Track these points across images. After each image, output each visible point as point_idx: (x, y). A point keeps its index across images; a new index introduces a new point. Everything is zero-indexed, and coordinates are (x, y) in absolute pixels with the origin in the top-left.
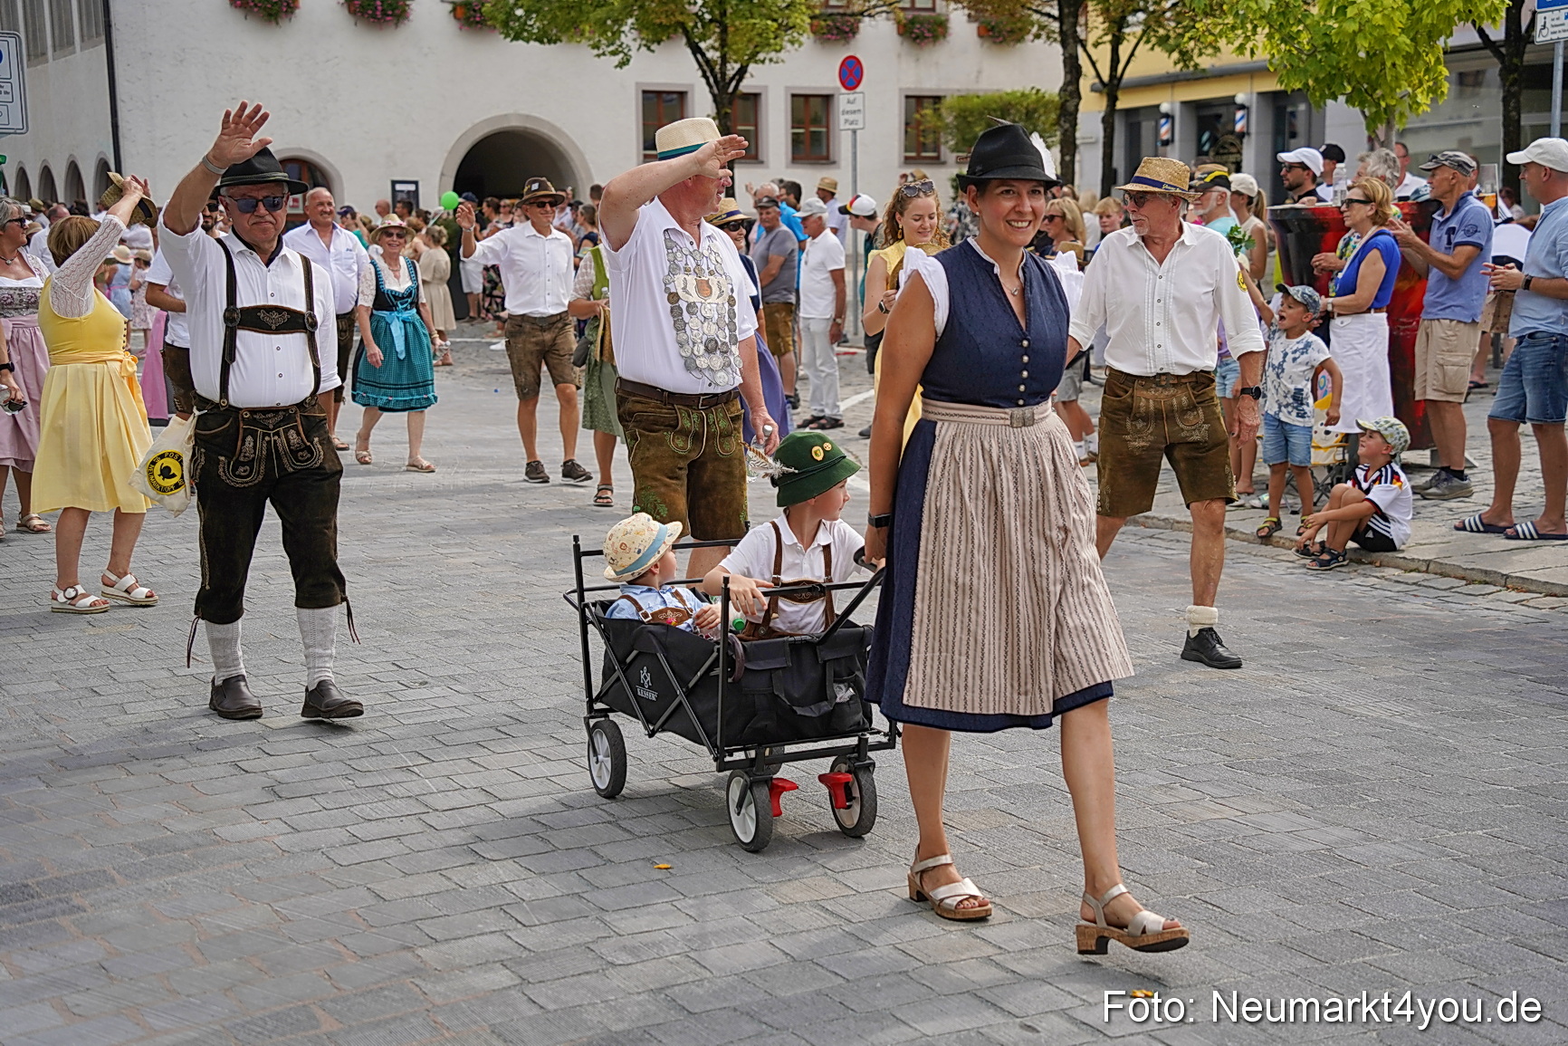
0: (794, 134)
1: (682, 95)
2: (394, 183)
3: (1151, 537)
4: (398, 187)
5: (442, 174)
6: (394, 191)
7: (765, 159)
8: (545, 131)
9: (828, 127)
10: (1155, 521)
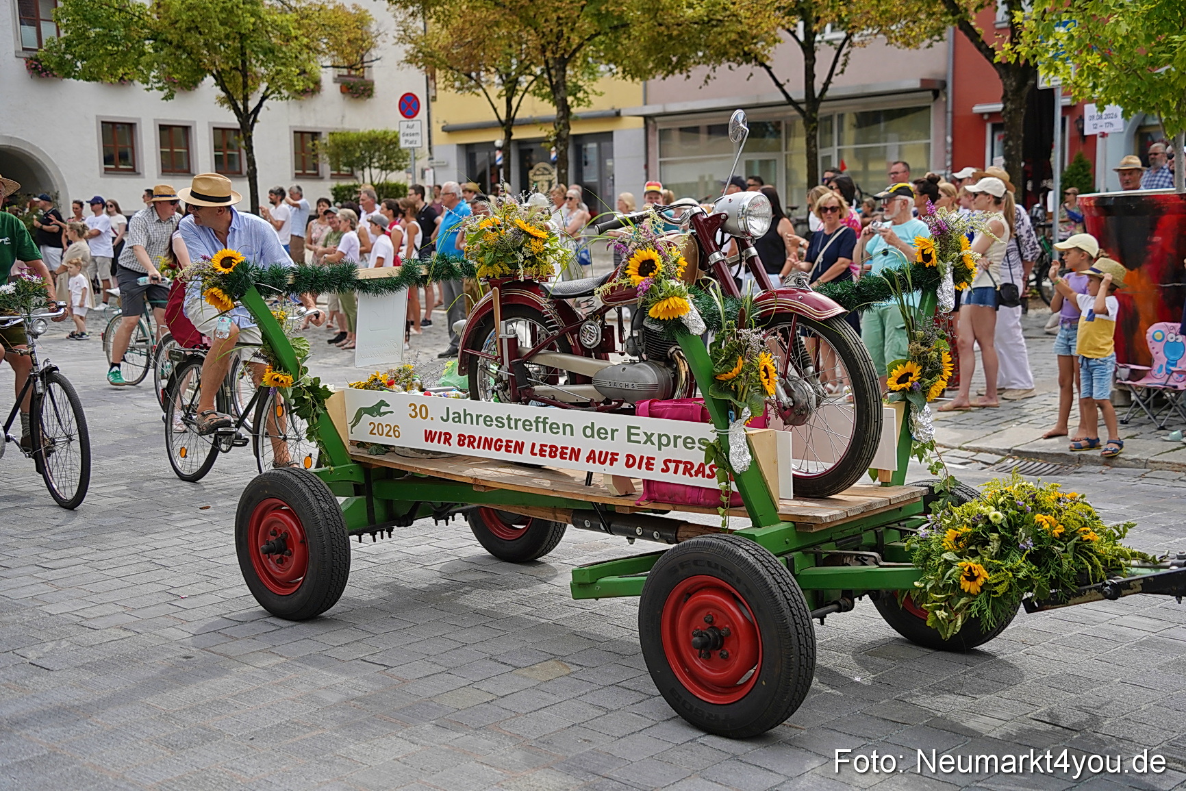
8: (28, 150)
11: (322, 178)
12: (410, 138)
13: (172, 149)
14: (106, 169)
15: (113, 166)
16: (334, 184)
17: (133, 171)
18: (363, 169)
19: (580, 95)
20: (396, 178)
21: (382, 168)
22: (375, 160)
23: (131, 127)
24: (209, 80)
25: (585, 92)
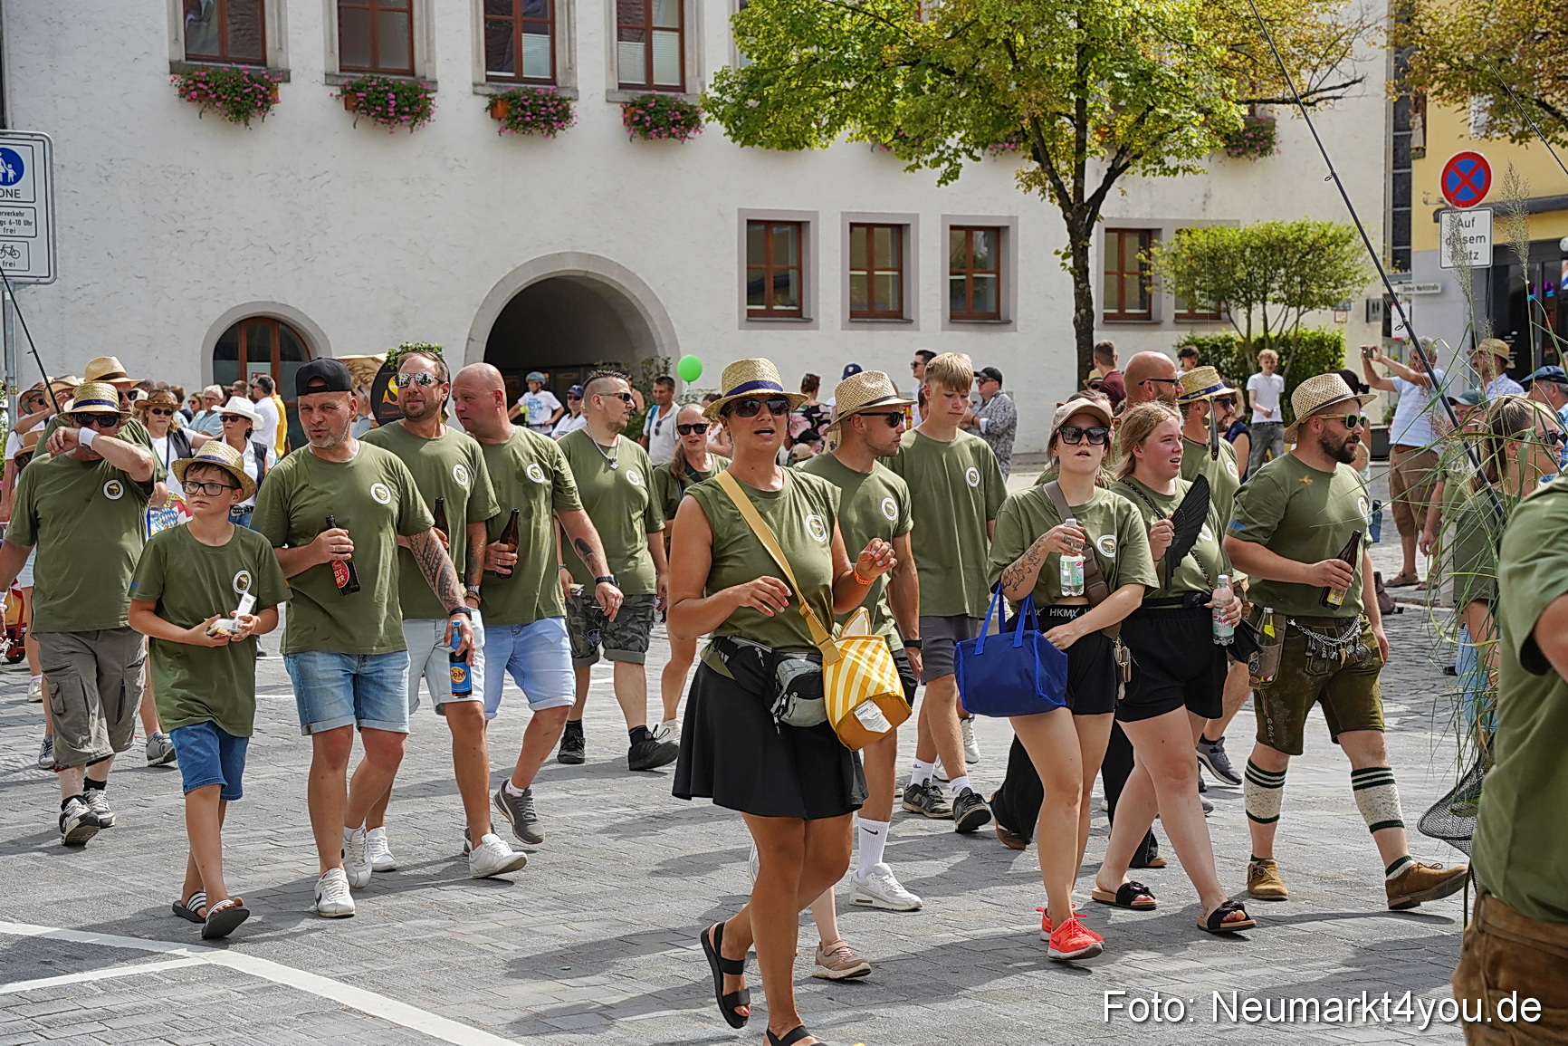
0: (952, 281)
1: (799, 227)
5: (470, 339)
7: (913, 318)
8: (614, 277)
9: (998, 272)
11: (1158, 323)
12: (1467, 247)
13: (871, 271)
14: (750, 313)
15: (763, 307)
16: (1183, 335)
17: (798, 315)
18: (1248, 305)
21: (1290, 302)
22: (1275, 285)
23: (800, 228)
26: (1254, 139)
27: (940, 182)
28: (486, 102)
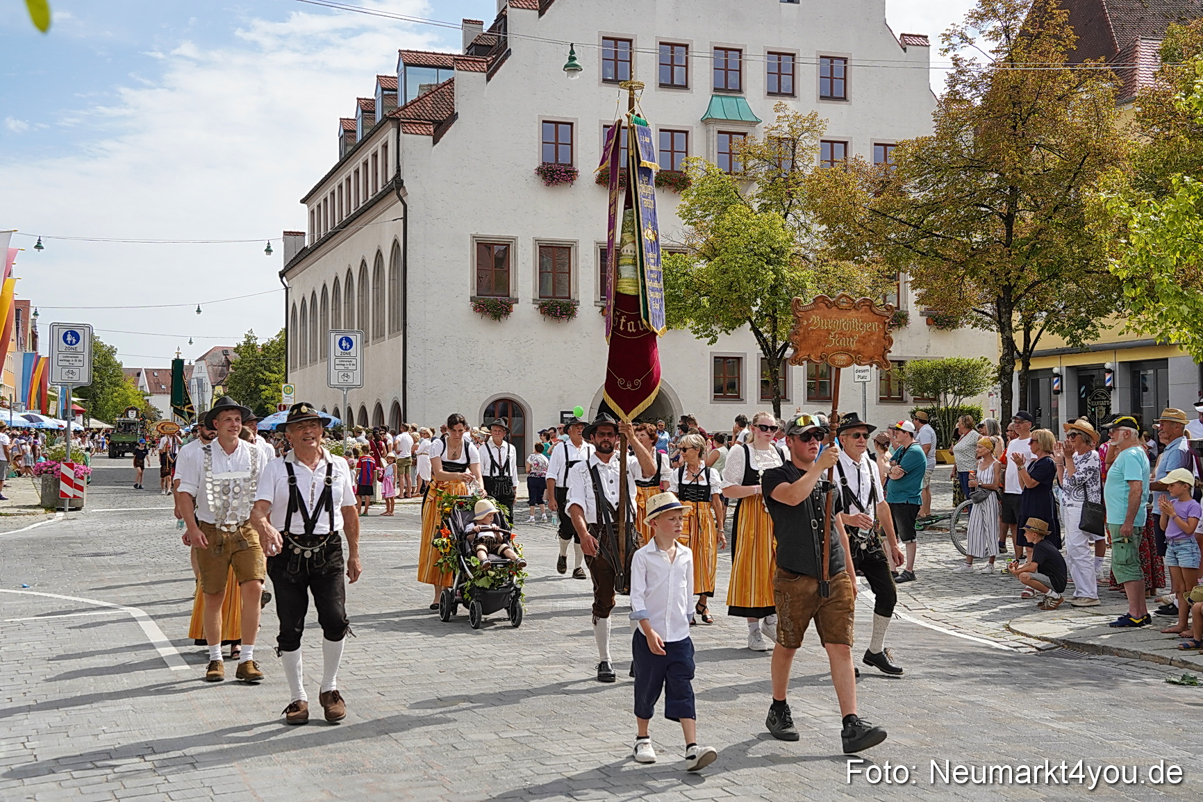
0: (808, 383)
1: (739, 359)
2: (562, 413)
3: (1126, 664)
4: (565, 416)
5: (591, 408)
6: (562, 417)
7: (791, 399)
9: (830, 379)
10: (1126, 652)
11: (906, 402)
12: (862, 374)
14: (715, 397)
15: (721, 394)
16: (913, 408)
17: (738, 398)
18: (938, 394)
19: (1089, 328)
20: (967, 402)
21: (956, 394)
22: (949, 386)
24: (748, 325)
25: (1094, 326)
26: (949, 322)
27: (708, 344)
28: (600, 309)
